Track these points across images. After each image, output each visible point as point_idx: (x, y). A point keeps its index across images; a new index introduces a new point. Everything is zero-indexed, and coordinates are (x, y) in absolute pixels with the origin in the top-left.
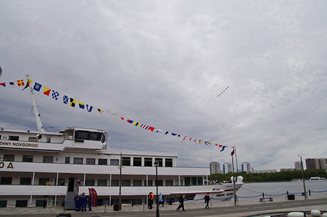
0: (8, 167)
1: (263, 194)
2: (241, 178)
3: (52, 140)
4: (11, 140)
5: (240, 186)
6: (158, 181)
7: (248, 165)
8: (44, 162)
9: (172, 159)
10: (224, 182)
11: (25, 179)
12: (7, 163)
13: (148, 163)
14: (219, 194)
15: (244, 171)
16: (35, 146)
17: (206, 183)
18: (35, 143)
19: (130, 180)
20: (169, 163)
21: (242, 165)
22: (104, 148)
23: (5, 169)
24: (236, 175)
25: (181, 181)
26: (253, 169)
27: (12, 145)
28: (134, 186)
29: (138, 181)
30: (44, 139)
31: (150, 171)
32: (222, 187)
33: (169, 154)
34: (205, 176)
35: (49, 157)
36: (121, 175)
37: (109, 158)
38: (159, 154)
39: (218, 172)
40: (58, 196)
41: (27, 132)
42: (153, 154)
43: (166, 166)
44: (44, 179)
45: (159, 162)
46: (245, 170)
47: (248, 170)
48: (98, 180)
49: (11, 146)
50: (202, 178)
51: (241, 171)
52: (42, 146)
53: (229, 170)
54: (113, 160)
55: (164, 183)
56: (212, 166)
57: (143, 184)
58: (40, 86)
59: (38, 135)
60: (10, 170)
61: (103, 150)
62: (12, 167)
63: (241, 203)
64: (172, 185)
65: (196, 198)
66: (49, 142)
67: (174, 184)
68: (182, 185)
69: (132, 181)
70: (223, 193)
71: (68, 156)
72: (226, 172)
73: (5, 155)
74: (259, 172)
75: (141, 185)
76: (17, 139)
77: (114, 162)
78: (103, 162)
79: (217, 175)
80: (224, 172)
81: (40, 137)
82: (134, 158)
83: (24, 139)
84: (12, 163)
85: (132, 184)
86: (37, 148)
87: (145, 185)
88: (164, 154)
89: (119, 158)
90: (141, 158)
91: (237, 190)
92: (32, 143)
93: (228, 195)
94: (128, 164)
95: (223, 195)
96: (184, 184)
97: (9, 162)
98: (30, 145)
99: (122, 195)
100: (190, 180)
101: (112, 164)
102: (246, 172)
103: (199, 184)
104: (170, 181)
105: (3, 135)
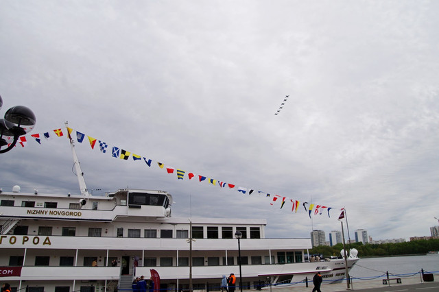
0: (45, 243)
1: (387, 274)
2: (354, 251)
3: (100, 206)
4: (47, 207)
5: (354, 262)
6: (242, 258)
7: (364, 233)
8: (90, 235)
9: (259, 228)
10: (332, 257)
11: (66, 259)
12: (42, 238)
13: (227, 234)
14: (326, 275)
15: (359, 241)
16: (78, 214)
17: (306, 259)
18: (77, 211)
19: (203, 258)
20: (256, 234)
21: (356, 234)
22: (167, 216)
23: (40, 246)
24: (348, 247)
25: (273, 257)
26: (371, 239)
27: (48, 213)
28: (209, 265)
29: (214, 258)
30: (89, 205)
31: (230, 245)
32: (328, 265)
34: (305, 250)
35: (95, 228)
36: (191, 251)
37: (174, 229)
38: (241, 222)
39: (323, 244)
40: (108, 281)
41: (67, 196)
42: (234, 221)
43: (251, 238)
44: (90, 258)
45: (242, 233)
46: (360, 239)
47: (364, 241)
48: (161, 259)
49: (48, 215)
50: (300, 253)
51: (355, 242)
52: (87, 214)
53: (337, 240)
54: (180, 231)
55: (250, 261)
56: (314, 236)
57: (221, 262)
58: (83, 135)
59: (81, 200)
60: (47, 246)
61: (166, 218)
62: (50, 243)
63: (356, 286)
64: (261, 263)
65: (294, 280)
66: (95, 209)
67: (263, 262)
68: (274, 263)
69: (206, 259)
70: (331, 273)
71: (120, 228)
72: (334, 243)
73: (40, 228)
74: (380, 243)
75: (218, 265)
76: (54, 205)
77: (182, 234)
78: (167, 234)
79: (321, 247)
80: (331, 243)
81: (84, 203)
82: (208, 228)
83: (63, 206)
84: (50, 237)
85: (206, 263)
86: (80, 218)
87: (224, 264)
88: (248, 222)
89: (188, 228)
90: (217, 228)
91: (350, 268)
92: (74, 211)
93: (337, 275)
94: (201, 236)
95: (332, 276)
96: (276, 261)
97: (46, 237)
98: (71, 214)
99: (193, 278)
100: (284, 256)
101: (178, 237)
102: (361, 243)
103: (297, 262)
104: (257, 258)
105: (37, 201)
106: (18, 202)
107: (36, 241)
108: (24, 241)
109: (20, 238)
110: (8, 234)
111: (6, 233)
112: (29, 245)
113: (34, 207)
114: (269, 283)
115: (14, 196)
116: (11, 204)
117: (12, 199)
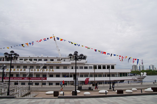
0: (52, 71)
2: (145, 73)
3: (66, 60)
4: (51, 61)
5: (145, 77)
6: (109, 75)
7: (153, 66)
8: (64, 69)
9: (114, 66)
10: (138, 75)
11: (58, 75)
12: (51, 70)
13: (104, 68)
14: (135, 80)
15: (151, 69)
17: (129, 75)
18: (60, 62)
19: (97, 75)
21: (150, 66)
22: (86, 62)
23: (51, 72)
25: (118, 74)
26: (156, 69)
27: (52, 62)
28: (99, 77)
29: (100, 75)
30: (63, 60)
31: (106, 71)
32: (136, 77)
33: (112, 64)
34: (129, 73)
35: (65, 67)
36: (95, 73)
37: (88, 66)
39: (137, 70)
40: (70, 81)
41: (56, 57)
42: (106, 64)
43: (112, 69)
45: (108, 67)
47: (153, 69)
48: (85, 75)
49: (52, 63)
50: (127, 73)
51: (149, 69)
52: (63, 62)
53: (142, 69)
56: (133, 67)
57: (102, 76)
58: (59, 38)
59: (61, 59)
60: (53, 72)
61: (86, 63)
62: (53, 71)
63: (143, 84)
65: (125, 81)
67: (115, 76)
68: (118, 76)
69: (98, 75)
70: (137, 80)
71: (72, 66)
73: (50, 67)
75: (101, 77)
76: (53, 60)
78: (86, 68)
82: (98, 66)
83: (55, 60)
85: (98, 76)
86: (61, 64)
87: (103, 77)
88: (110, 64)
89: (93, 66)
90: (101, 66)
92: (59, 62)
93: (139, 80)
96: (119, 76)
97: (52, 69)
98: (58, 62)
99: (95, 80)
100: (121, 74)
101: (90, 68)
103: (126, 76)
104: (113, 75)
105: (48, 59)
106: (43, 60)
107: (50, 70)
108: (47, 70)
109: (45, 70)
110: (42, 68)
111: (41, 68)
112: (48, 71)
113: (47, 61)
114: (117, 82)
115: (42, 58)
116: (41, 60)
117: (41, 59)
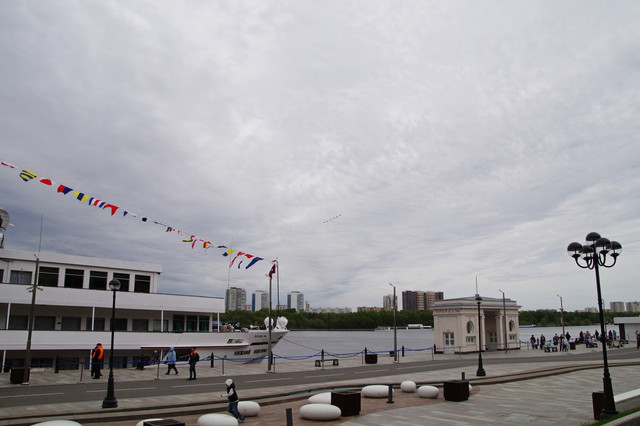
1: (323, 352)
2: (283, 320)
5: (281, 336)
6: (117, 320)
7: (300, 297)
9: (149, 278)
10: (252, 326)
13: (98, 282)
14: (240, 351)
15: (292, 307)
17: (215, 327)
19: (54, 318)
20: (143, 285)
21: (289, 297)
24: (275, 314)
25: (166, 322)
26: (308, 306)
28: (63, 329)
29: (72, 318)
31: (101, 299)
32: (246, 338)
33: (143, 266)
34: (215, 315)
36: (33, 306)
37: (8, 268)
38: (122, 265)
39: (242, 308)
42: (111, 264)
43: (136, 290)
45: (121, 282)
46: (294, 305)
47: (298, 307)
50: (208, 318)
51: (286, 308)
53: (263, 304)
54: (18, 272)
55: (130, 326)
56: (231, 295)
57: (84, 325)
63: (281, 367)
64: (146, 330)
67: (151, 328)
68: (166, 331)
69: (58, 320)
70: (247, 349)
72: (258, 308)
75: (79, 329)
77: (20, 277)
79: (238, 312)
80: (254, 308)
82: (68, 271)
85: (58, 326)
87: (89, 329)
88: (134, 266)
89: (32, 268)
90: (82, 272)
91: (275, 342)
93: (256, 352)
94: (53, 283)
95: (248, 352)
96: (171, 328)
99: (32, 348)
100: (183, 321)
101: (13, 281)
102: (294, 309)
103: (201, 331)
104: (142, 321)
114: (157, 360)
